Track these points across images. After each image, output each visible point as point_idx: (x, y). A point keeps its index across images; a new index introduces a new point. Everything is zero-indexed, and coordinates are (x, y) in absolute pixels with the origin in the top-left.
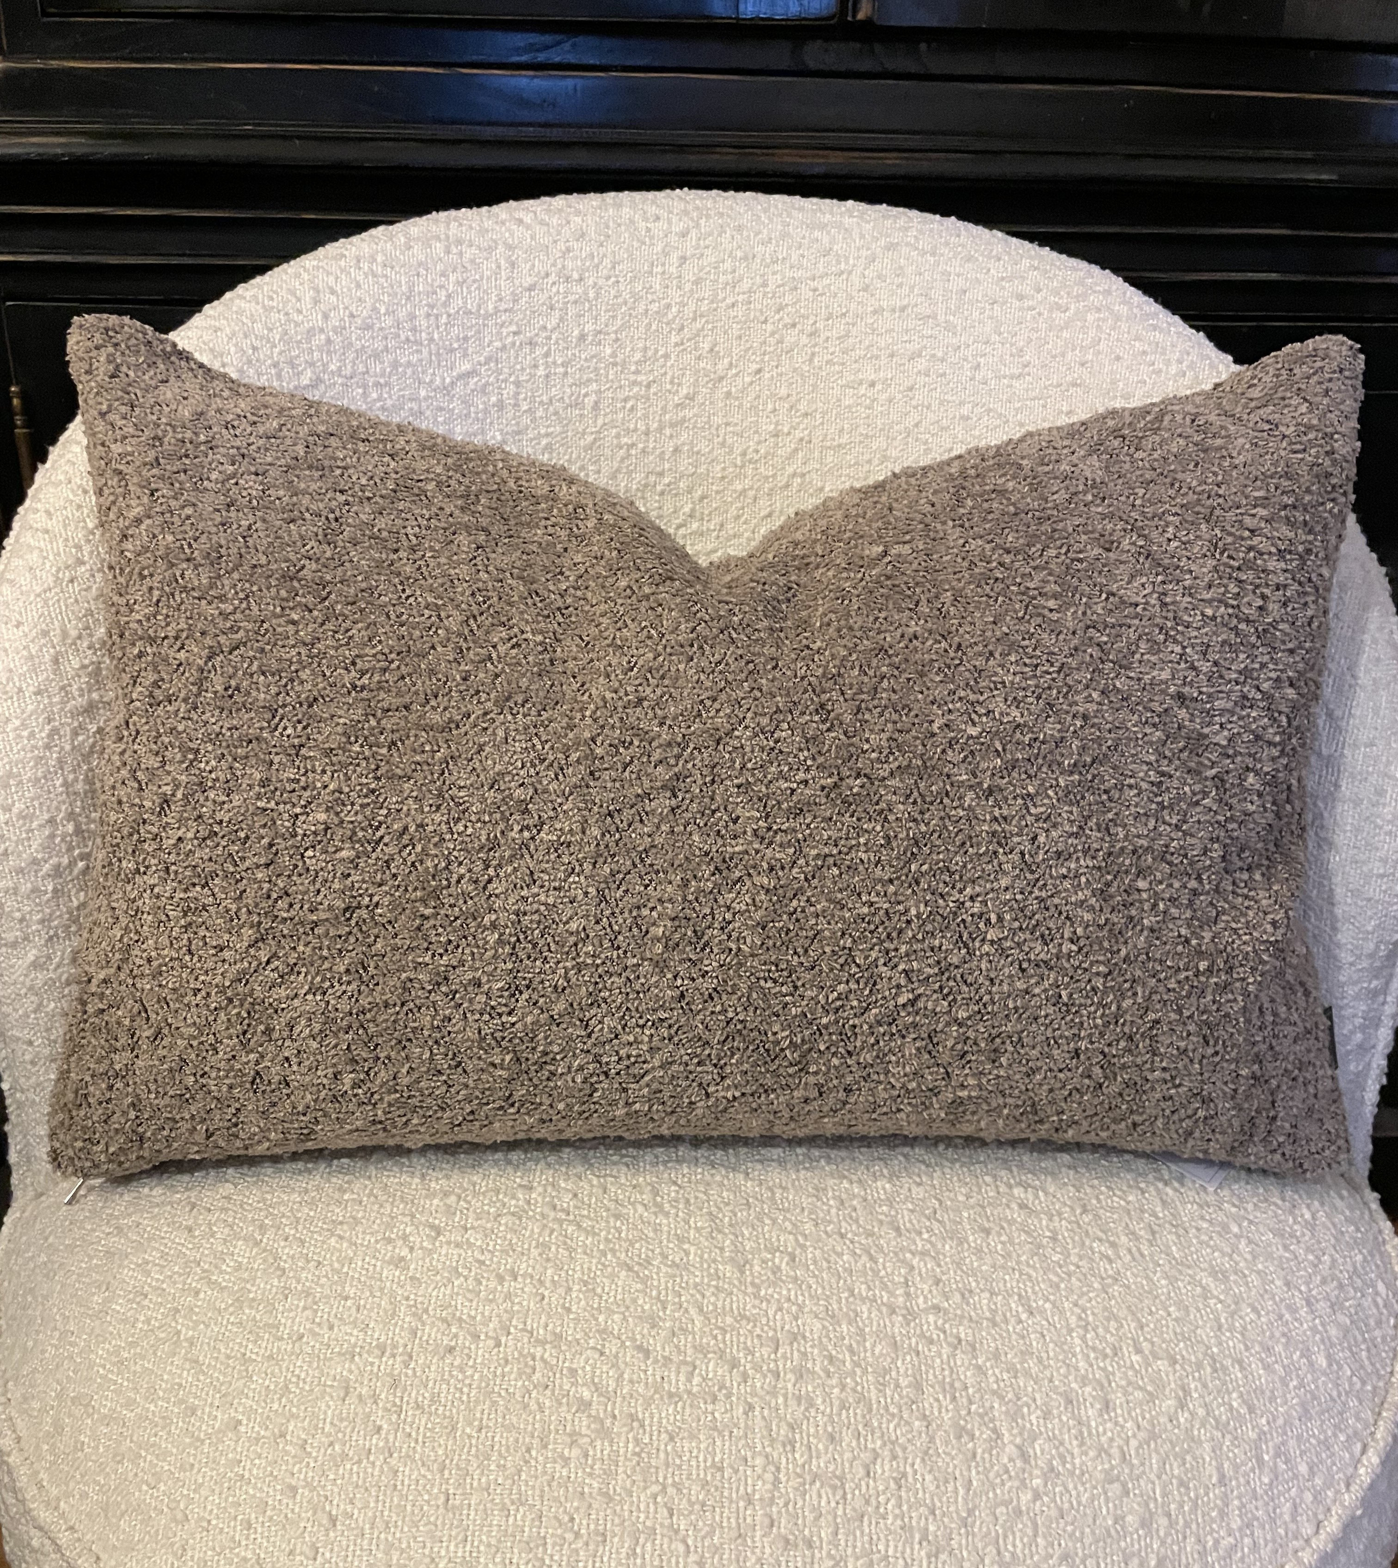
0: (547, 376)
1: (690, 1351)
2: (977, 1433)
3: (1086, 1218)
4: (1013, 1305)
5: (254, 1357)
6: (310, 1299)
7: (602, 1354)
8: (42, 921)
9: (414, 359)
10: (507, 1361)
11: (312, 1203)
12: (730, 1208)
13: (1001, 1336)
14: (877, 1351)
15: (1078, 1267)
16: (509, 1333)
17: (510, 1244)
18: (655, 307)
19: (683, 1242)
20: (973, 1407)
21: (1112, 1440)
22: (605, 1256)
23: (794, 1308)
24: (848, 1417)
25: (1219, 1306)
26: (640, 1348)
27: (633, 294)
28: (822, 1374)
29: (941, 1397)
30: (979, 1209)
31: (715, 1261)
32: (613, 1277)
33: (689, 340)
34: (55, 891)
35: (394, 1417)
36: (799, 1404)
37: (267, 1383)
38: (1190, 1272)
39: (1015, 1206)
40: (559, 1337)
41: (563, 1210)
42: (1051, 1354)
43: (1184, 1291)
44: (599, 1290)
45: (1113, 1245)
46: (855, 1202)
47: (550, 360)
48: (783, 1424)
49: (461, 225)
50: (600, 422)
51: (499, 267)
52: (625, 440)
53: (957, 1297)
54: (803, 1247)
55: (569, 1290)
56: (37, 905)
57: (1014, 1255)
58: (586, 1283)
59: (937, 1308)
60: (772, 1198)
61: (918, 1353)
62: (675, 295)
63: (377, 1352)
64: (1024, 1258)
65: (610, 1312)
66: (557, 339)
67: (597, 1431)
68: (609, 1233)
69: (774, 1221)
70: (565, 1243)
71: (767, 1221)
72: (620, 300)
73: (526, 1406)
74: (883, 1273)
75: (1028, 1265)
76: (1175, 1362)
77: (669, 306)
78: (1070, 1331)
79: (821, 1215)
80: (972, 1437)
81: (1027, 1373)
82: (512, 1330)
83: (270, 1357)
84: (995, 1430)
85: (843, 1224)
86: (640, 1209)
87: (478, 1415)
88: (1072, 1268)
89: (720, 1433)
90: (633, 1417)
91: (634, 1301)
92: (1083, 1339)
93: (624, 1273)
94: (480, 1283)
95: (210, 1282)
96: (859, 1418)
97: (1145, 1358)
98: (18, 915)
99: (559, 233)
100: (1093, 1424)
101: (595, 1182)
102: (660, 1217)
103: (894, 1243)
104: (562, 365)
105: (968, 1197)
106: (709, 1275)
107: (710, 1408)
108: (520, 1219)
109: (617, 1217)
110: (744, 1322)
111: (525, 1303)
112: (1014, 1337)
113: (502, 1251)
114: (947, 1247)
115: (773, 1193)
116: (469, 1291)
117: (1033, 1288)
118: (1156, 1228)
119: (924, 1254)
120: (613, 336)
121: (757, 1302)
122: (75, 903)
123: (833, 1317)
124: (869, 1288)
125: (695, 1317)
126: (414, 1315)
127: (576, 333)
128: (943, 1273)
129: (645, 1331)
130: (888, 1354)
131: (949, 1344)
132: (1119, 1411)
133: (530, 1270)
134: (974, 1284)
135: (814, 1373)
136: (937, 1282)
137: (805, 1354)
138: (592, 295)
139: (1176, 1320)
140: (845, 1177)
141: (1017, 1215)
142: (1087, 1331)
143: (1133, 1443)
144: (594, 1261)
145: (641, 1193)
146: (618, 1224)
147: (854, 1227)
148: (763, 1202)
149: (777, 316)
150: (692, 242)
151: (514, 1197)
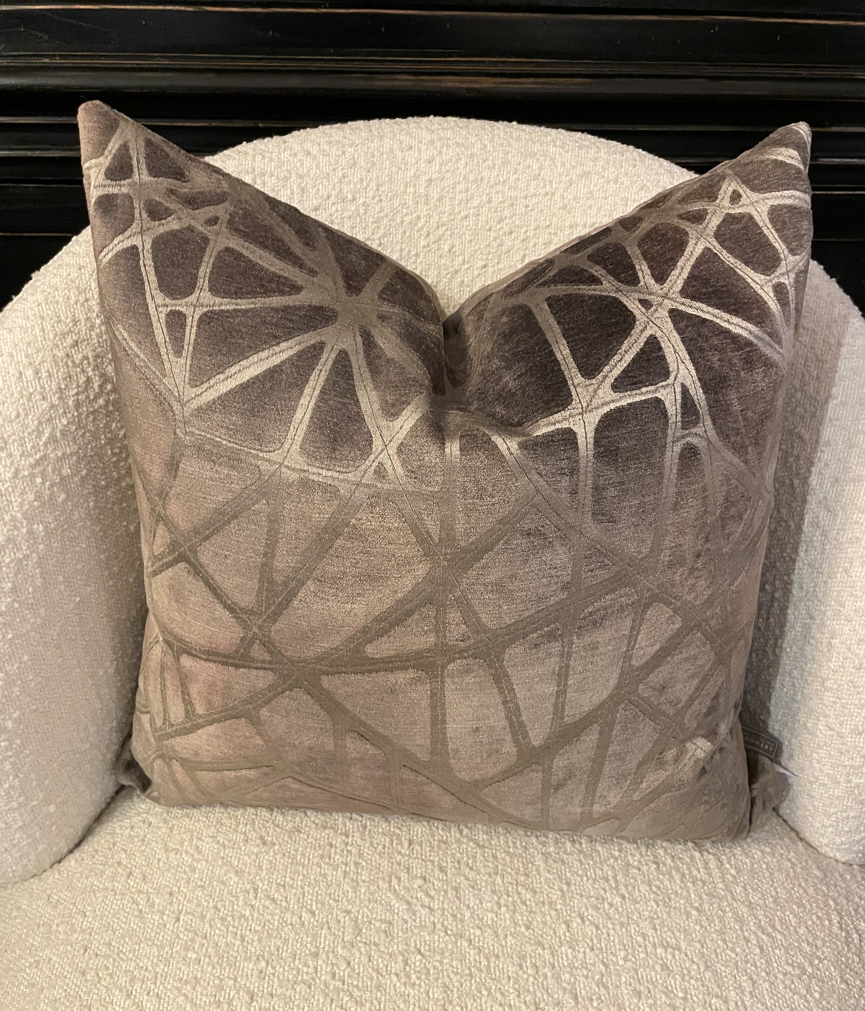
79: (523, 984)
99: (337, 162)
102: (408, 987)
108: (310, 987)
109: (379, 987)
148: (481, 970)
149: (499, 227)
150: (435, 167)
151: (306, 965)
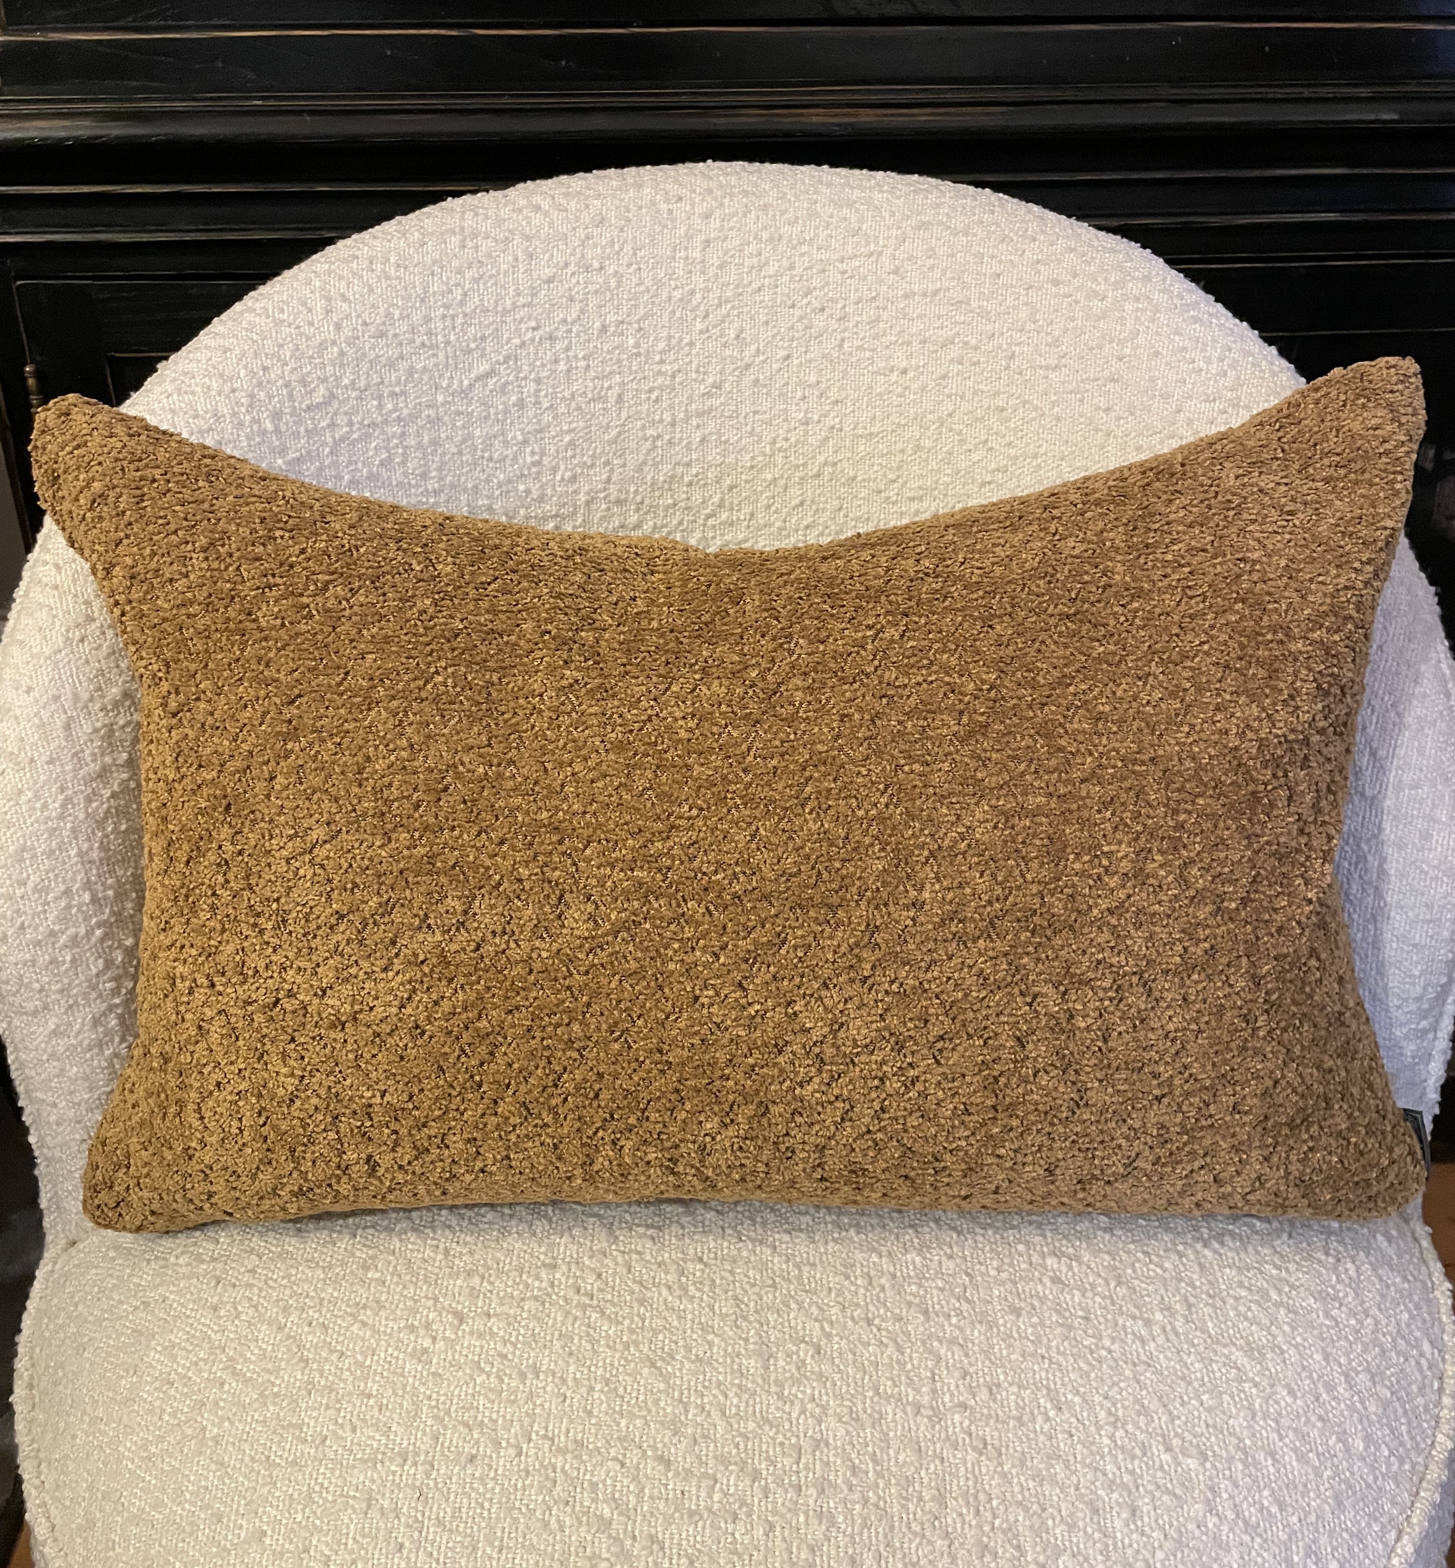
0: (568, 371)
1: (711, 1463)
2: (1000, 1551)
3: (1122, 1291)
4: (1042, 1401)
5: (278, 1461)
6: (333, 1396)
7: (623, 1465)
8: (61, 991)
9: (430, 364)
10: (528, 1473)
11: (335, 1282)
12: (757, 1289)
13: (1027, 1436)
14: (901, 1458)
15: (1110, 1352)
16: (530, 1440)
17: (533, 1335)
18: (677, 294)
19: (708, 1332)
20: (997, 1522)
21: (1138, 1552)
22: (627, 1348)
23: (817, 1410)
24: (869, 1537)
25: (1254, 1390)
26: (661, 1459)
27: (657, 282)
28: (844, 1487)
29: (965, 1511)
30: (1009, 1286)
31: (738, 1355)
32: (635, 1374)
33: (715, 327)
34: (73, 961)
35: (416, 1534)
36: (820, 1523)
37: (291, 1491)
38: (1226, 1351)
39: (1046, 1280)
40: (579, 1444)
41: (586, 1294)
42: (1079, 1457)
43: (1218, 1375)
44: (621, 1390)
45: (1148, 1323)
46: (883, 1281)
47: (571, 354)
48: (804, 1546)
49: (476, 214)
50: (624, 415)
51: (516, 260)
52: (650, 432)
53: (984, 1395)
54: (828, 1336)
55: (591, 1389)
56: (55, 975)
57: (1045, 1341)
58: (607, 1382)
59: (964, 1406)
60: (799, 1277)
61: (942, 1460)
62: (699, 282)
63: (399, 1460)
64: (1054, 1344)
65: (632, 1416)
66: (579, 332)
67: (617, 1556)
68: (632, 1321)
69: (800, 1305)
70: (588, 1335)
71: (793, 1306)
72: (642, 288)
73: (547, 1525)
74: (909, 1366)
75: (1059, 1353)
76: (1206, 1459)
77: (692, 292)
78: (1099, 1428)
79: (849, 1297)
80: (995, 1556)
81: (1053, 1481)
82: (534, 1436)
83: (294, 1463)
84: (1018, 1547)
85: (871, 1308)
86: (665, 1292)
87: (499, 1534)
88: (1104, 1353)
89: (740, 1557)
90: (653, 1539)
91: (657, 1402)
92: (1112, 1437)
93: (646, 1371)
94: (502, 1381)
95: (235, 1373)
96: (881, 1538)
97: (1175, 1458)
98: (37, 986)
99: (578, 219)
100: (1119, 1535)
101: (620, 1259)
102: (684, 1301)
103: (921, 1329)
104: (584, 358)
105: (999, 1270)
106: (733, 1371)
107: (730, 1528)
108: (543, 1304)
109: (642, 1302)
110: (767, 1428)
111: (547, 1406)
112: (1042, 1438)
113: (524, 1343)
114: (976, 1333)
115: (800, 1271)
116: (491, 1390)
117: (1062, 1379)
118: (1192, 1300)
119: (953, 1341)
120: (636, 326)
121: (780, 1404)
122: (94, 971)
123: (857, 1420)
124: (896, 1386)
125: (718, 1422)
126: (436, 1417)
127: (597, 324)
128: (971, 1365)
129: (667, 1439)
130: (912, 1463)
131: (974, 1449)
132: (1146, 1519)
133: (552, 1366)
134: (1002, 1377)
135: (836, 1486)
136: (965, 1374)
137: (828, 1464)
138: (613, 285)
139: (1209, 1410)
140: (874, 1250)
141: (1048, 1289)
142: (1116, 1428)
143: (1160, 1555)
144: (617, 1355)
145: (666, 1273)
146: (642, 1310)
147: (882, 1312)
148: (790, 1282)
149: (805, 301)
150: (715, 223)
151: (538, 1278)
